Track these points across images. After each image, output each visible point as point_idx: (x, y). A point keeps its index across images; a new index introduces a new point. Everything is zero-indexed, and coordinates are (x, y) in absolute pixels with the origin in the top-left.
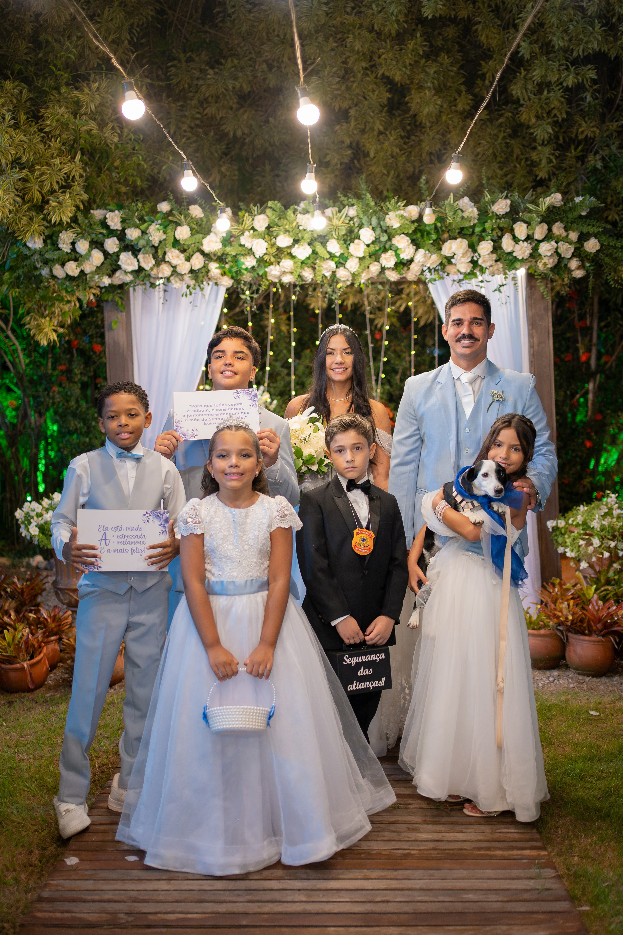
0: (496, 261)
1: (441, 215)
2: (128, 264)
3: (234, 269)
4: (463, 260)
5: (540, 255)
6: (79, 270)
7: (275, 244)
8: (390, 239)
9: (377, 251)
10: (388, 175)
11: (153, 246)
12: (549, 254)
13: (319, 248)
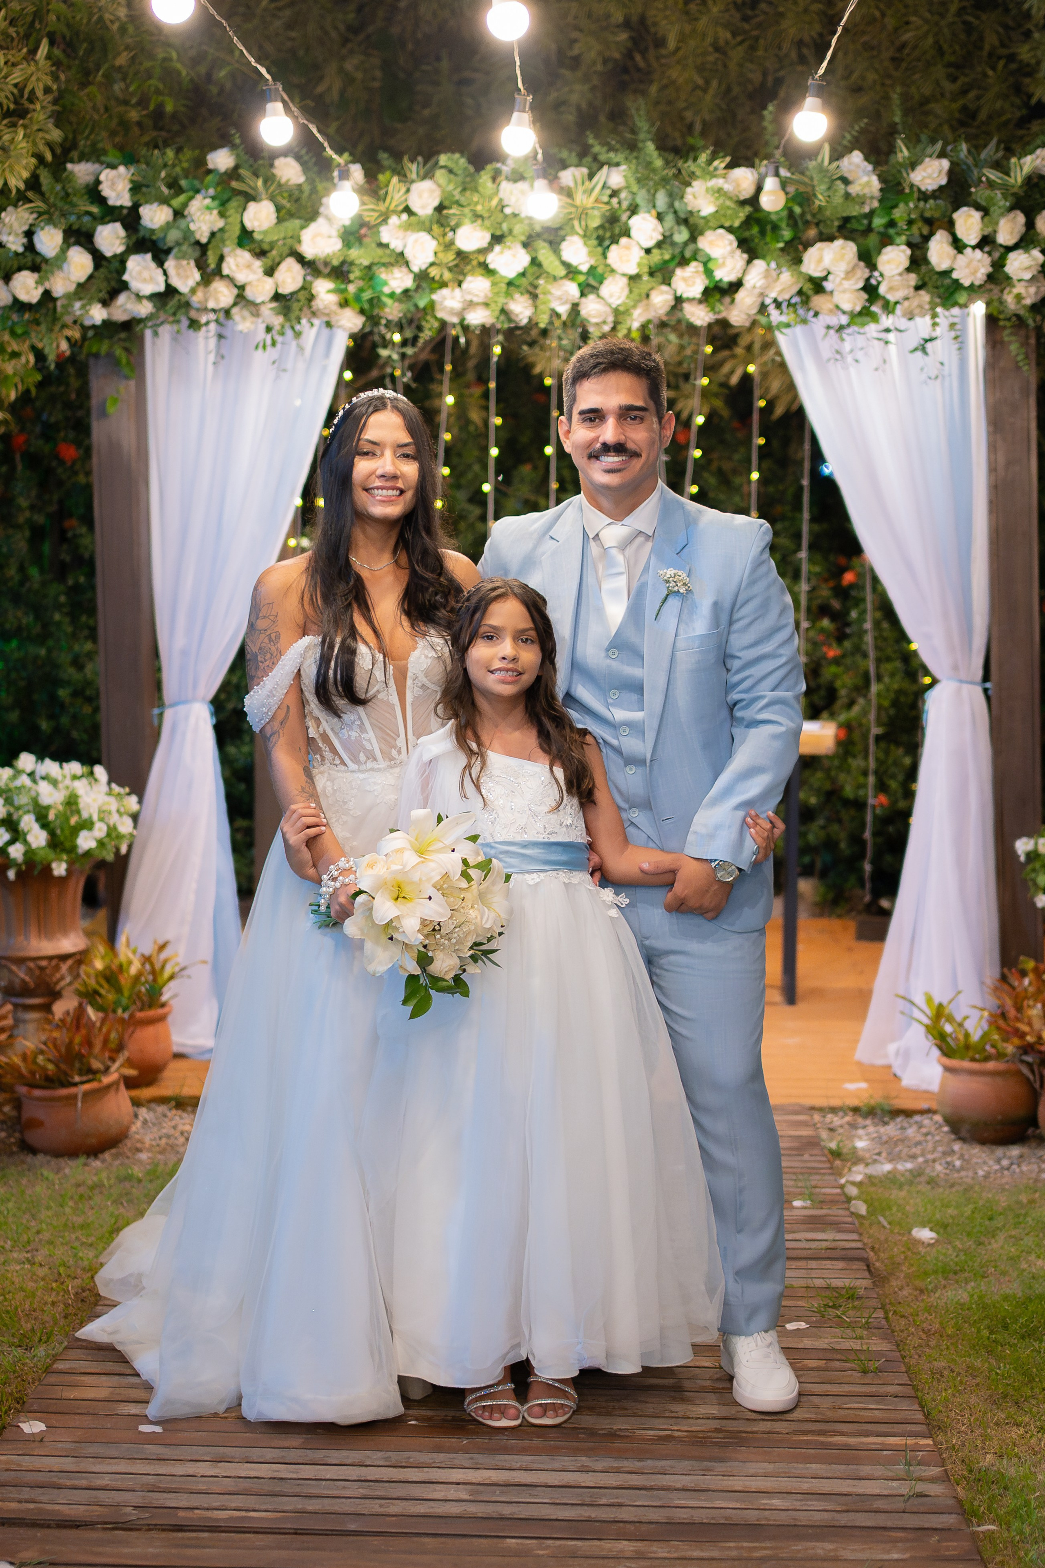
0: (917, 288)
1: (802, 189)
2: (145, 281)
3: (367, 295)
4: (847, 284)
5: (1008, 278)
6: (40, 290)
7: (452, 243)
8: (693, 239)
9: (666, 262)
10: (705, 91)
11: (198, 243)
12: (1028, 276)
13: (545, 255)
